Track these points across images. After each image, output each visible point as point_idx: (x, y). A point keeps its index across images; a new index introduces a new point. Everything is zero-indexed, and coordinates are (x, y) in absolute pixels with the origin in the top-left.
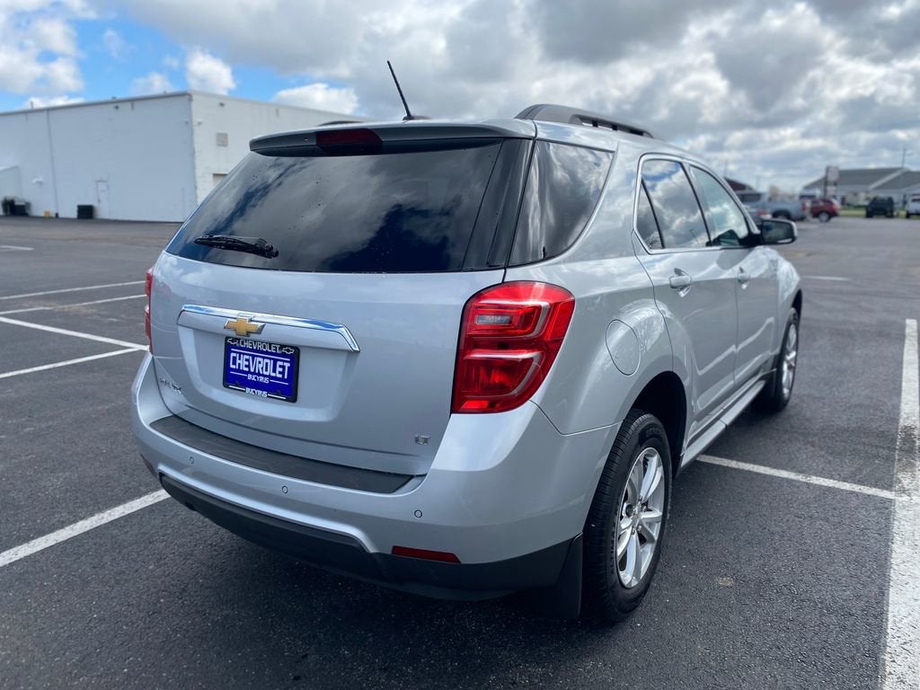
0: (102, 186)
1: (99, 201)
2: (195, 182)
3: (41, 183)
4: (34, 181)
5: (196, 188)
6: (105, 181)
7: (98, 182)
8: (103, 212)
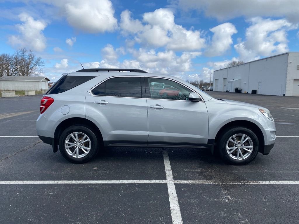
0: (260, 84)
1: (258, 89)
2: (286, 82)
3: (245, 83)
4: (244, 83)
5: (286, 84)
6: (260, 83)
7: (259, 83)
8: (259, 92)
